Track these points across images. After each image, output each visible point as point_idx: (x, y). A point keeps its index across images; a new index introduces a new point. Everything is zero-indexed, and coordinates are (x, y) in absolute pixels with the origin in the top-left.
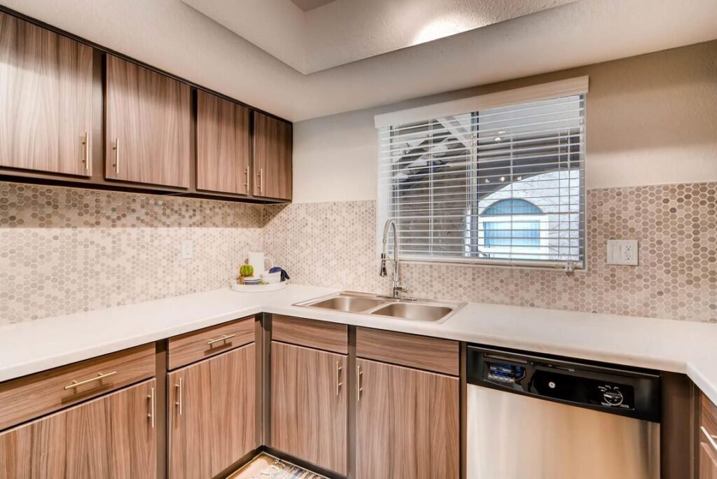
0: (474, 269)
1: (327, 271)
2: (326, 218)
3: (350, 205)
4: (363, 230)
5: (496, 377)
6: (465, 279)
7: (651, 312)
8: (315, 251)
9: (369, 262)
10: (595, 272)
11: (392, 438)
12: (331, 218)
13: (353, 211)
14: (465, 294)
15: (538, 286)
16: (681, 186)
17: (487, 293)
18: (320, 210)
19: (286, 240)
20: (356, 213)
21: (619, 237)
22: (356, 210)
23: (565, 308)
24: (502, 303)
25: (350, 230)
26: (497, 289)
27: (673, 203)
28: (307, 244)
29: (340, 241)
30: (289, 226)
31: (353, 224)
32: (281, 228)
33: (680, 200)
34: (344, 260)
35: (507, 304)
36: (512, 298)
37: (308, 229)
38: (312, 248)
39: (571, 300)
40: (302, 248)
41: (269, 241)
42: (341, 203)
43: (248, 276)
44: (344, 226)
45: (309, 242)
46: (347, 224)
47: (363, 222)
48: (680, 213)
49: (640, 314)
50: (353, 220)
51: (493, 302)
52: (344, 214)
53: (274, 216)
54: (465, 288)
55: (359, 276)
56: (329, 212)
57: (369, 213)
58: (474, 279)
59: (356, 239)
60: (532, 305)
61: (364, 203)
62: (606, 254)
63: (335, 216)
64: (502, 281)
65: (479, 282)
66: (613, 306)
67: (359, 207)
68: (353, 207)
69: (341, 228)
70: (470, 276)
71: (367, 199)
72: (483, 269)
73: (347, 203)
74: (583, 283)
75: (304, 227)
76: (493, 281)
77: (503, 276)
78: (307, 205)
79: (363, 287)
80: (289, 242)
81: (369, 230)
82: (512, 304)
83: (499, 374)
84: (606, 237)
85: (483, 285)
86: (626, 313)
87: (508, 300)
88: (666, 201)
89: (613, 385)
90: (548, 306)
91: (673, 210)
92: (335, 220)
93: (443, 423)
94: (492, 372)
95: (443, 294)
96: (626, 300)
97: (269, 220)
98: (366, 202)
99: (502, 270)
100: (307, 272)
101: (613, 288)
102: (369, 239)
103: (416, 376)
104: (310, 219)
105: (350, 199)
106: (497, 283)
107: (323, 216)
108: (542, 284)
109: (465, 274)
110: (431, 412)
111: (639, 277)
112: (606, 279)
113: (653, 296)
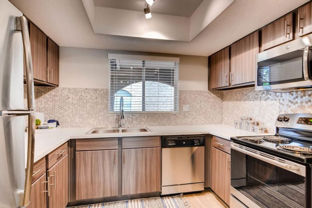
0: (148, 115)
1: (81, 120)
2: (81, 95)
3: (95, 90)
4: (102, 101)
5: (170, 144)
6: (145, 119)
7: (192, 123)
8: (74, 110)
9: (105, 114)
10: (181, 114)
11: (137, 174)
12: (85, 96)
13: (97, 93)
14: (144, 124)
15: (166, 119)
16: (198, 91)
17: (152, 123)
18: (78, 92)
19: (54, 105)
20: (98, 94)
21: (186, 104)
22: (98, 92)
23: (173, 125)
24: (156, 125)
25: (95, 101)
26: (155, 121)
27: (196, 95)
28: (69, 108)
29: (90, 106)
30: (56, 99)
31: (97, 98)
32: (51, 100)
33: (198, 95)
34: (92, 114)
35: (158, 126)
36: (159, 123)
37: (70, 100)
38: (72, 110)
39: (175, 122)
40: (65, 109)
41: (41, 107)
42: (90, 89)
43: (39, 125)
44: (92, 99)
45: (71, 107)
46: (93, 98)
47: (102, 98)
48: (198, 98)
49: (190, 124)
50: (97, 96)
51: (153, 125)
52: (92, 94)
53: (45, 93)
54: (144, 122)
55: (100, 121)
56: (83, 93)
57: (105, 94)
58: (147, 118)
59: (98, 105)
60: (165, 125)
61: (102, 90)
62: (183, 109)
63: (87, 94)
64: (156, 118)
65: (149, 119)
66: (184, 123)
67: (100, 91)
68: (97, 91)
69: (90, 100)
70: (146, 117)
71: (104, 88)
72: (151, 115)
73: (93, 89)
74: (178, 117)
75: (67, 99)
76: (153, 118)
77: (156, 117)
78: (69, 88)
79: (102, 125)
80: (56, 106)
81: (105, 101)
82: (159, 125)
83: (172, 143)
84: (183, 104)
85: (150, 120)
86: (187, 124)
87: (158, 124)
88: (195, 95)
89: (196, 139)
90: (169, 125)
91: (196, 97)
92: (86, 96)
93: (155, 163)
94: (170, 143)
95: (137, 125)
96: (187, 121)
97: (41, 95)
98: (104, 89)
99: (156, 115)
100: (69, 121)
101: (184, 118)
102: (105, 105)
103: (146, 150)
104: (71, 96)
105: (95, 87)
106: (155, 119)
107: (80, 94)
108: (168, 118)
109: (145, 117)
110: (151, 161)
111: (190, 114)
112: (183, 115)
113: (192, 119)
